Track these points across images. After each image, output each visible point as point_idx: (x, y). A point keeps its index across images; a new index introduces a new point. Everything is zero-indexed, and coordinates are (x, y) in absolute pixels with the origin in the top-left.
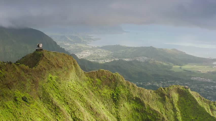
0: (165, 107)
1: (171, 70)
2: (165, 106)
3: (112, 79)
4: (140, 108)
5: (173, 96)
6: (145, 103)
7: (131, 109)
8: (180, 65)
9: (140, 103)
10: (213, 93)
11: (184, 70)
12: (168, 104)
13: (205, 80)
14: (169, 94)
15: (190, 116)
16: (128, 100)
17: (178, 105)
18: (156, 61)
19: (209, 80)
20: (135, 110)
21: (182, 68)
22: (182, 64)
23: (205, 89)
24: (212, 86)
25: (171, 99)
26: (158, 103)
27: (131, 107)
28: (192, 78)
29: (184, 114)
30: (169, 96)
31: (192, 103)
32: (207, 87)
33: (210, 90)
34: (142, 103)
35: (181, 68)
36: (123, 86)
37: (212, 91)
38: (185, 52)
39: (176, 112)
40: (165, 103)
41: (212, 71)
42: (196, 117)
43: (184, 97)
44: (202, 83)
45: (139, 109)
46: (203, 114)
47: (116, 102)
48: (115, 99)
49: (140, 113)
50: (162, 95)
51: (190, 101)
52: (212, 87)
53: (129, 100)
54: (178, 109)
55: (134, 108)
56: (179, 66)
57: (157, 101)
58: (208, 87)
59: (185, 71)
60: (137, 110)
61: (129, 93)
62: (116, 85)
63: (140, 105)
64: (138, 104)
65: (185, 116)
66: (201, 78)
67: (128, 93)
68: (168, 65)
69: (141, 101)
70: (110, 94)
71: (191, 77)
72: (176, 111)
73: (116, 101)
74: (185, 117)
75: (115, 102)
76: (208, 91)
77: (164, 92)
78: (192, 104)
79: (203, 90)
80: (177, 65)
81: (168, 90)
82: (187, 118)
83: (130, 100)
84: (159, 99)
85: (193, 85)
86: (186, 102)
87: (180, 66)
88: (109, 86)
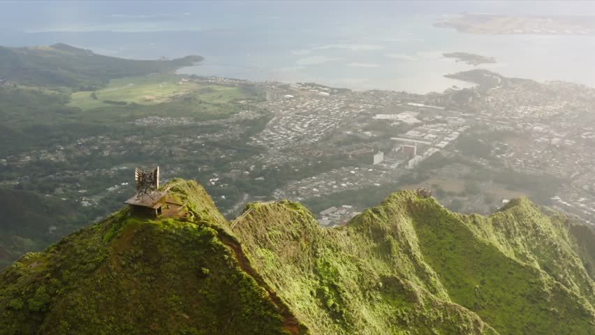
0: (397, 271)
1: (68, 105)
2: (395, 270)
3: (299, 233)
4: (406, 311)
5: (405, 231)
6: (415, 291)
7: (383, 323)
8: (90, 89)
9: (400, 293)
10: (208, 153)
11: (106, 102)
12: (400, 261)
13: (175, 122)
14: (396, 227)
15: (467, 281)
16: (364, 296)
17: (423, 253)
18: (20, 87)
19: (185, 121)
20: (396, 324)
21: (97, 96)
22: (94, 86)
23: (184, 147)
24: (198, 135)
25: (403, 241)
26: (375, 265)
27: (380, 316)
28: (138, 123)
29: (448, 280)
30: (395, 234)
31: (457, 238)
32: (188, 140)
33: (198, 147)
34: (408, 292)
35: (94, 97)
36: (333, 249)
37: (203, 150)
38: (90, 49)
39: (428, 278)
40: (394, 258)
41: (181, 93)
42: (481, 278)
43: (429, 224)
44: (169, 130)
45: (403, 315)
46: (498, 265)
47: (342, 319)
48: (334, 306)
49: (411, 328)
50: (378, 234)
51: (448, 234)
52: (199, 137)
53: (367, 295)
54: (428, 268)
55: (390, 318)
56: (89, 93)
57: (371, 258)
58: (191, 140)
59: (109, 105)
60: (401, 323)
61: (360, 269)
62: (316, 252)
63: (404, 300)
64: (394, 299)
65: (454, 282)
66: (161, 116)
67: (356, 269)
68: (57, 93)
69: (402, 286)
70: (312, 293)
71: (133, 118)
72: (427, 274)
73: (341, 312)
74: (453, 285)
75: (338, 321)
76: (196, 152)
77: (380, 224)
78: (460, 242)
79: (180, 149)
80: (82, 89)
81: (388, 216)
82: (460, 287)
83: (369, 294)
84: (374, 249)
85: (148, 142)
86: (440, 238)
87: (93, 92)
88: (296, 261)
